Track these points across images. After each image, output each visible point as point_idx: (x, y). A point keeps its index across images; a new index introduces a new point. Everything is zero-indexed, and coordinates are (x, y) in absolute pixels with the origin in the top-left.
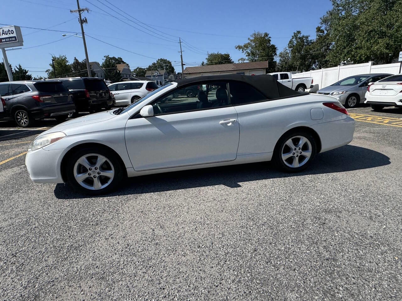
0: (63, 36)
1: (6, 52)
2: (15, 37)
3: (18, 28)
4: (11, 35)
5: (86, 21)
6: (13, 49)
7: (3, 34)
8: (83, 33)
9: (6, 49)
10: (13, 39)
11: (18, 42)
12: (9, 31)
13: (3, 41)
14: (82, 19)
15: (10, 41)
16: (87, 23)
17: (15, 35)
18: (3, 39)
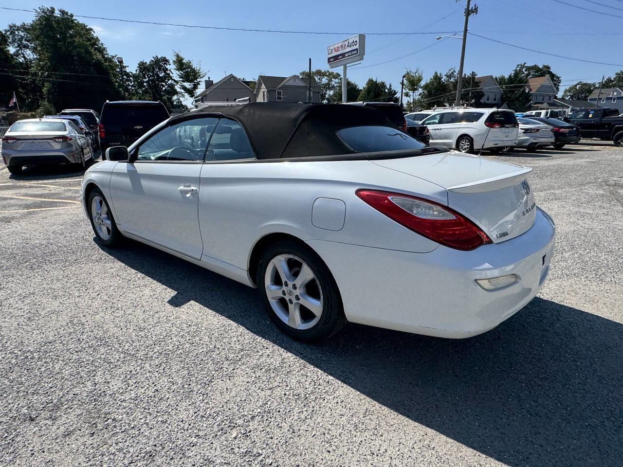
0: (437, 39)
1: (347, 68)
2: (357, 49)
3: (362, 37)
4: (355, 47)
5: (475, 10)
6: (353, 65)
7: (348, 46)
8: (466, 30)
9: (347, 65)
10: (355, 52)
11: (359, 55)
12: (353, 42)
13: (346, 55)
14: (470, 9)
15: (352, 55)
16: (476, 14)
17: (357, 47)
18: (346, 53)
